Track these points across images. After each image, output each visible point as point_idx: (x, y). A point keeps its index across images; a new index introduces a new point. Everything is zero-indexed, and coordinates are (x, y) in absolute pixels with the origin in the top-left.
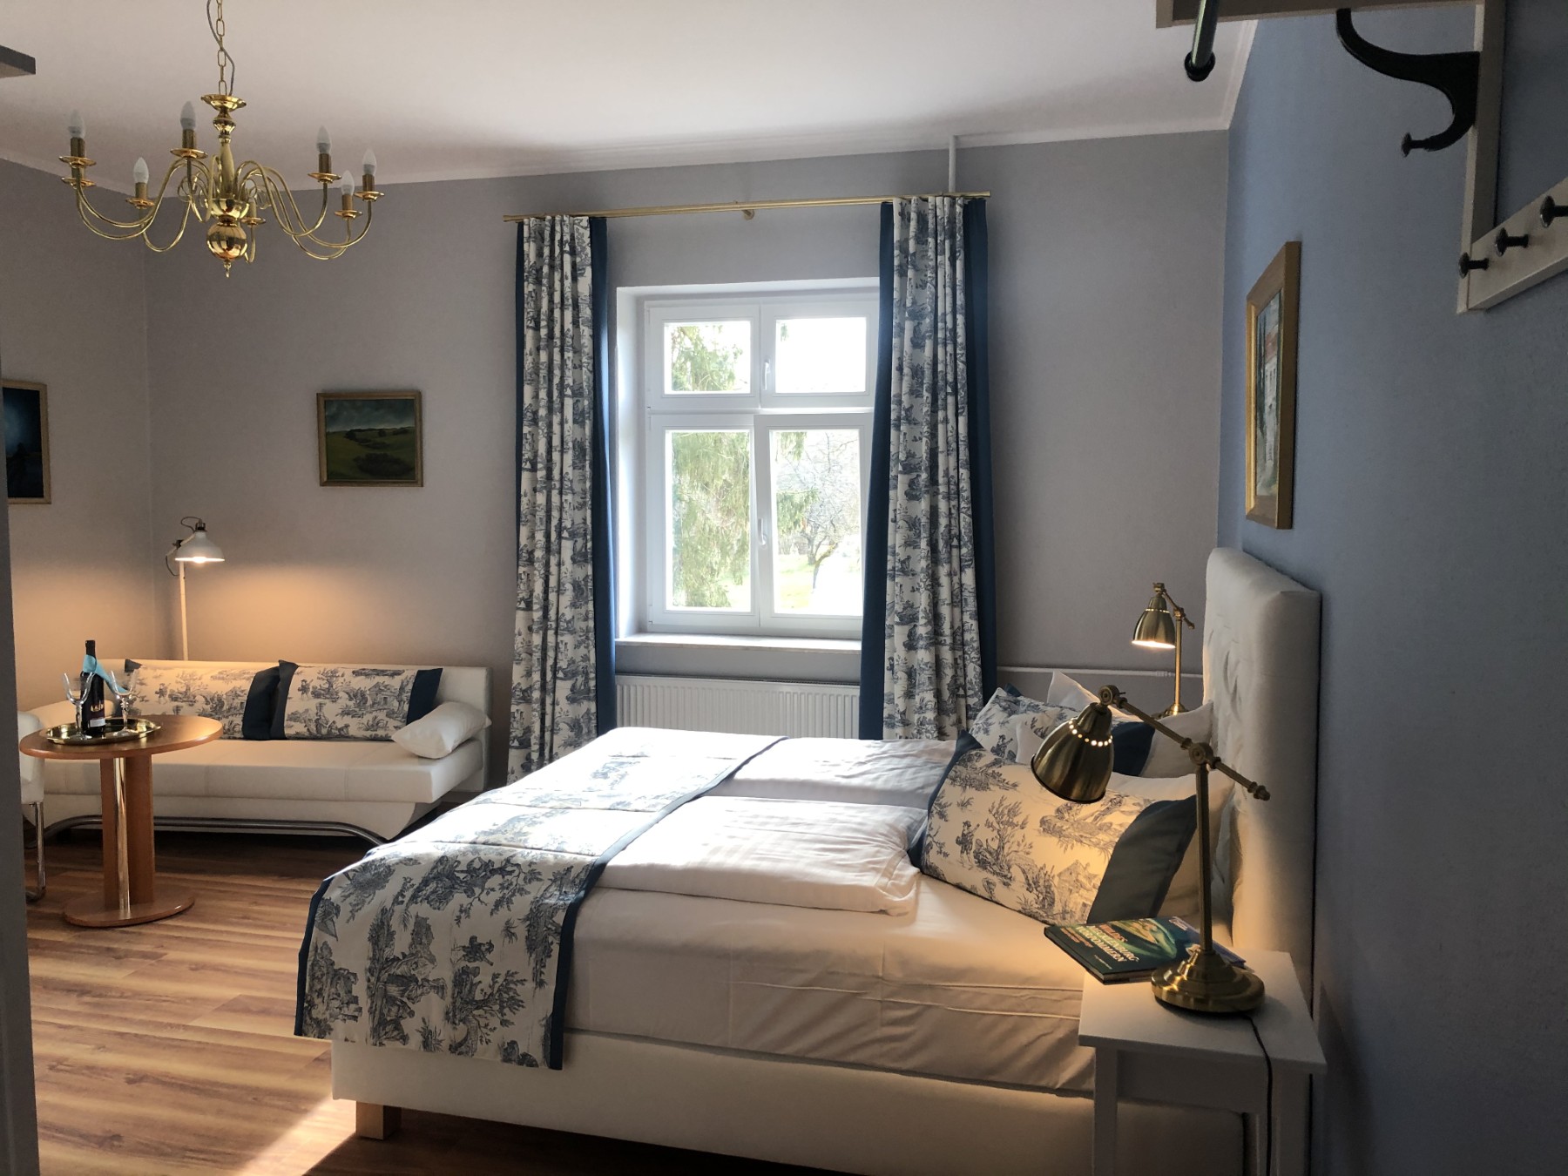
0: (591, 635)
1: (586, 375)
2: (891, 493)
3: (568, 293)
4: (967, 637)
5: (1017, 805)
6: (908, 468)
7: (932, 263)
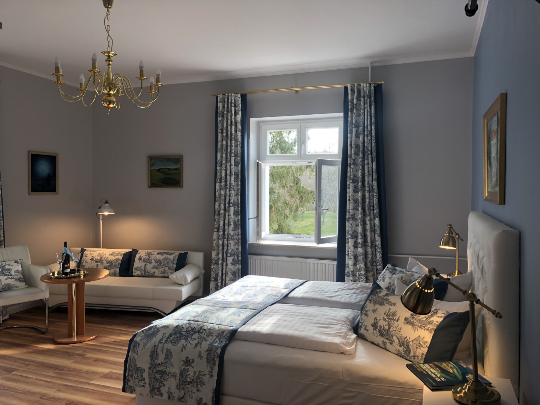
0: (240, 241)
1: (239, 149)
2: (348, 190)
3: (233, 121)
4: (377, 243)
5: (395, 312)
6: (355, 181)
7: (362, 107)
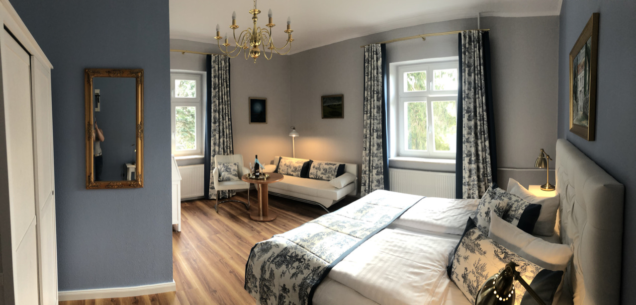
1: (380, 88)
2: (463, 119)
3: (375, 66)
4: (487, 160)
6: (468, 112)
7: (473, 50)
